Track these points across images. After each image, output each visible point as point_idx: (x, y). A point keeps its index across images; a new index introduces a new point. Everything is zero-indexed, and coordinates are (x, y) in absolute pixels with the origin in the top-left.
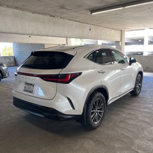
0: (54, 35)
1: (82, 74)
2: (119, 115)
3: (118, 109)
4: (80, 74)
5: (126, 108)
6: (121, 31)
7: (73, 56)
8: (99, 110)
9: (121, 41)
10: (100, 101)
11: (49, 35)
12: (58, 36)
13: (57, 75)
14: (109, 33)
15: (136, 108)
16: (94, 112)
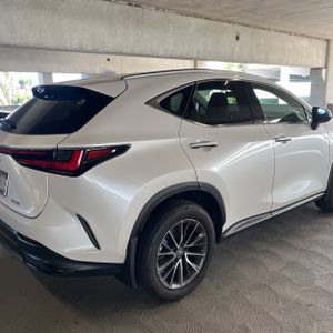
0: (137, 51)
1: (129, 151)
2: (261, 264)
3: (265, 247)
4: (122, 149)
5: (290, 245)
6: (328, 41)
7: (113, 99)
8: (190, 250)
9: (326, 67)
10: (192, 227)
11: (125, 51)
12: (148, 53)
13: (50, 152)
14: (290, 46)
15: (319, 250)
16: (172, 256)
